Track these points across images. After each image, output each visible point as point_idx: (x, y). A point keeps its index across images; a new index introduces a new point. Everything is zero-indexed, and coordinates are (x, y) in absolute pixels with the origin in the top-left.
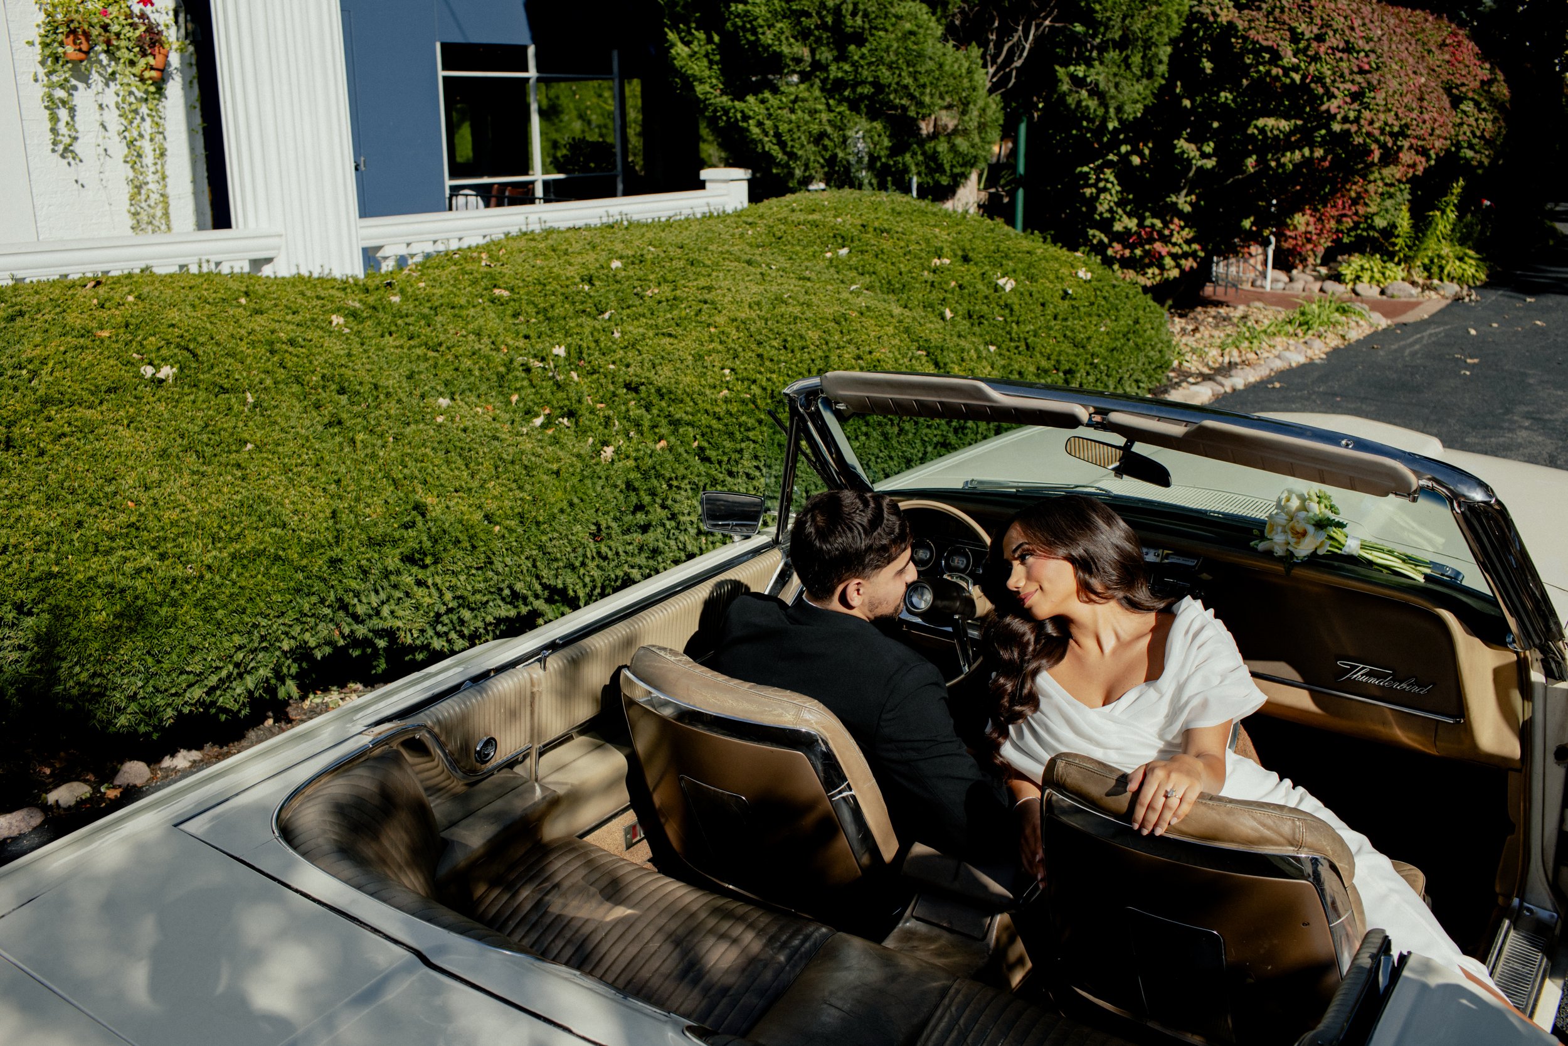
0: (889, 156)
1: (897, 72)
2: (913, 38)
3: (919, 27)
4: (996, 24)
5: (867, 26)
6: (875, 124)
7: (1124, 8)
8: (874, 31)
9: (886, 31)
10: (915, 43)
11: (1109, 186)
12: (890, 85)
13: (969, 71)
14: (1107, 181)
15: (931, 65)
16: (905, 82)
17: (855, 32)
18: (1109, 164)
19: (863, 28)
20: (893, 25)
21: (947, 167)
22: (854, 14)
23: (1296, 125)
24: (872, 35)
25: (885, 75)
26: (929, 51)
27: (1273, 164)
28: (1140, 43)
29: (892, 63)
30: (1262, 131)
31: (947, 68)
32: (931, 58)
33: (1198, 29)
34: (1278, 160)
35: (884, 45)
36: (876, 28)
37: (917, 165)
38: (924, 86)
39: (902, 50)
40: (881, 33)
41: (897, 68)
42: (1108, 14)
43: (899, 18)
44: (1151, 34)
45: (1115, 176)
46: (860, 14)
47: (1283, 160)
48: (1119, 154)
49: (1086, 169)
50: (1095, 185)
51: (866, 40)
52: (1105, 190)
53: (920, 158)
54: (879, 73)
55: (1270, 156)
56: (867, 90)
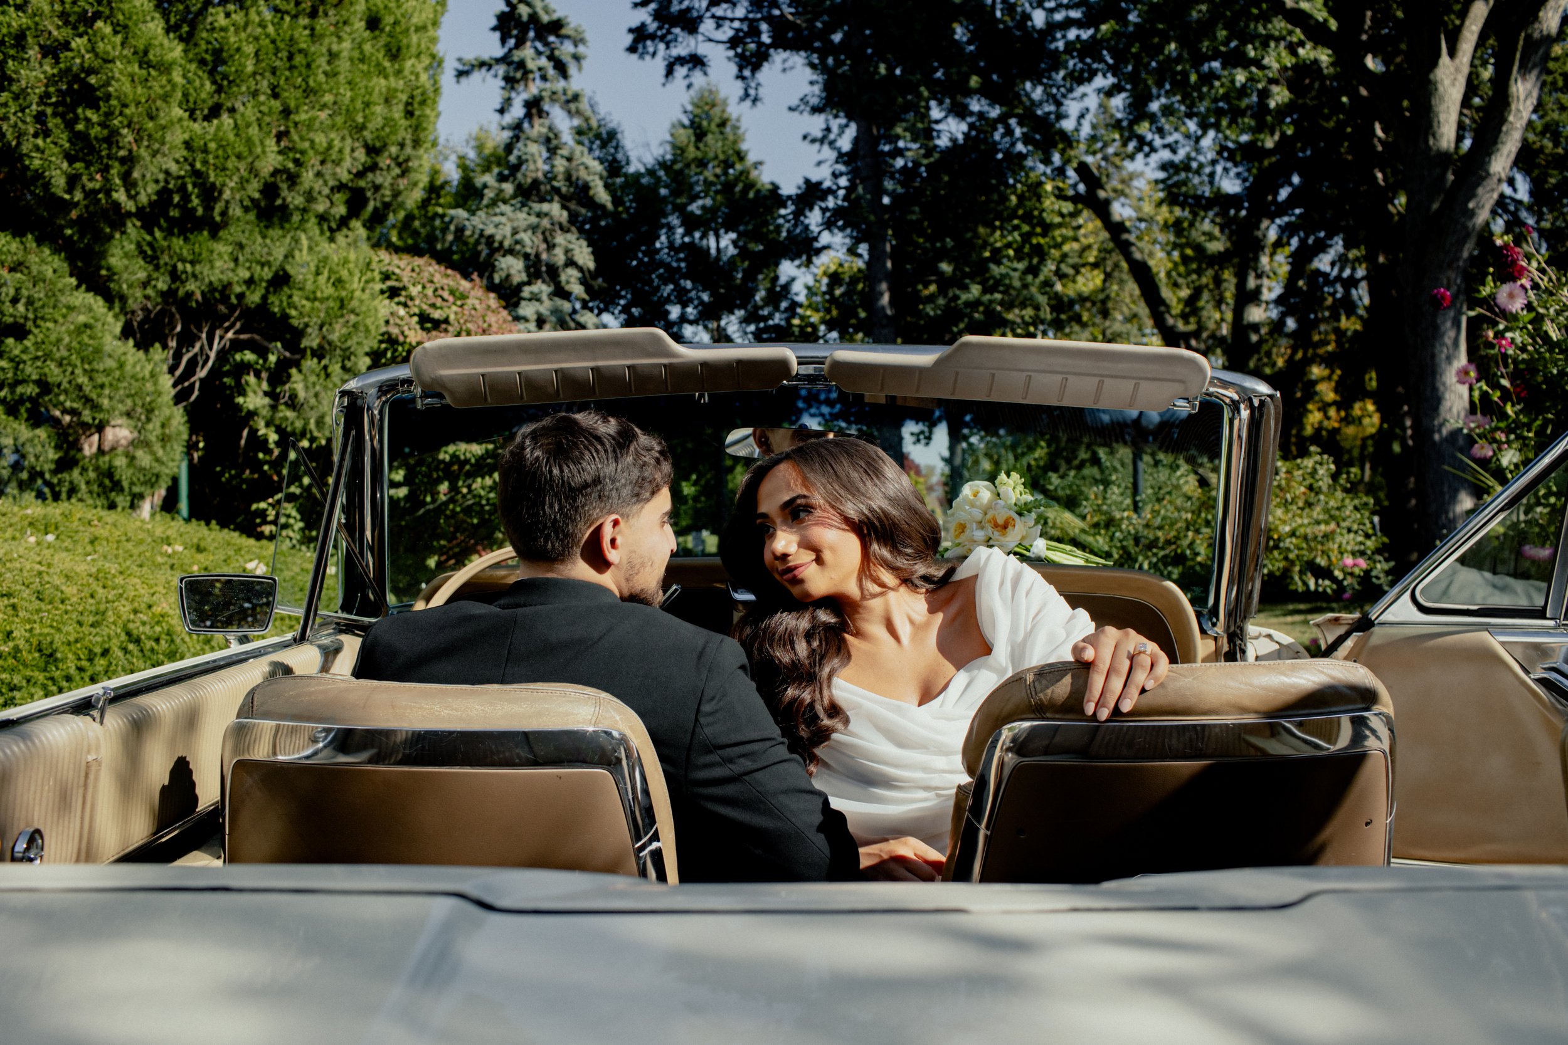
0: (55, 472)
1: (70, 369)
2: (88, 332)
3: (97, 320)
4: (179, 328)
5: (31, 316)
6: (38, 431)
7: (322, 315)
8: (39, 322)
9: (56, 322)
10: (91, 337)
11: (291, 521)
12: (59, 385)
13: (153, 375)
14: (289, 516)
15: (110, 363)
16: (80, 380)
17: (16, 323)
18: (291, 498)
19: (26, 318)
20: (64, 316)
21: (125, 484)
22: (15, 301)
23: (487, 451)
24: (37, 326)
25: (54, 373)
26: (108, 348)
27: (465, 490)
28: (338, 351)
29: (63, 359)
30: (454, 456)
31: (128, 368)
32: (110, 356)
33: (386, 350)
34: (469, 487)
35: (53, 338)
36: (42, 318)
37: (88, 483)
38: (102, 386)
39: (74, 344)
40: (50, 325)
41: (69, 364)
42: (306, 319)
43: (71, 308)
44: (349, 343)
45: (298, 511)
46: (23, 301)
47: (474, 486)
48: (301, 486)
49: (263, 505)
50: (274, 523)
51: (29, 332)
52: (285, 526)
53: (92, 475)
54: (46, 370)
55: (460, 483)
56: (31, 390)
